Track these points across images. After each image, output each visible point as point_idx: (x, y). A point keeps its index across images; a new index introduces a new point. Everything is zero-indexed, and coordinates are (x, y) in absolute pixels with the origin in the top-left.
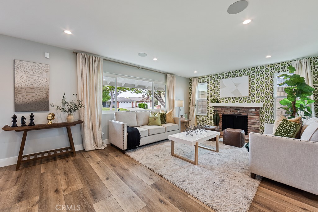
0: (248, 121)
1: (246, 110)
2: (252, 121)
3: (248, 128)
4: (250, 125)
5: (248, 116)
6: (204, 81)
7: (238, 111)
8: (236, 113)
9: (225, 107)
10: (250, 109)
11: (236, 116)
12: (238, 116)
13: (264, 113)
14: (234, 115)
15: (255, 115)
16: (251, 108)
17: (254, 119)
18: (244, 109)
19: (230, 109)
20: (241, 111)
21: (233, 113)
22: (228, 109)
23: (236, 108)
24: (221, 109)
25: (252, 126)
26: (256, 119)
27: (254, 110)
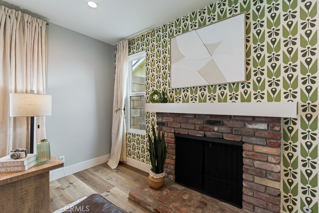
0: (246, 161)
1: (237, 125)
2: (257, 164)
3: (244, 184)
4: (250, 178)
5: (246, 147)
6: (141, 48)
7: (216, 129)
8: (209, 134)
9: (182, 114)
10: (250, 123)
11: (209, 142)
12: (214, 144)
13: (295, 139)
14: (205, 139)
15: (267, 145)
16: (254, 119)
17: (264, 157)
18: (231, 123)
19: (194, 121)
20: (223, 129)
21: (200, 134)
22: (190, 121)
23: (208, 118)
24: (171, 119)
25: (257, 180)
26: (270, 159)
27: (263, 126)
